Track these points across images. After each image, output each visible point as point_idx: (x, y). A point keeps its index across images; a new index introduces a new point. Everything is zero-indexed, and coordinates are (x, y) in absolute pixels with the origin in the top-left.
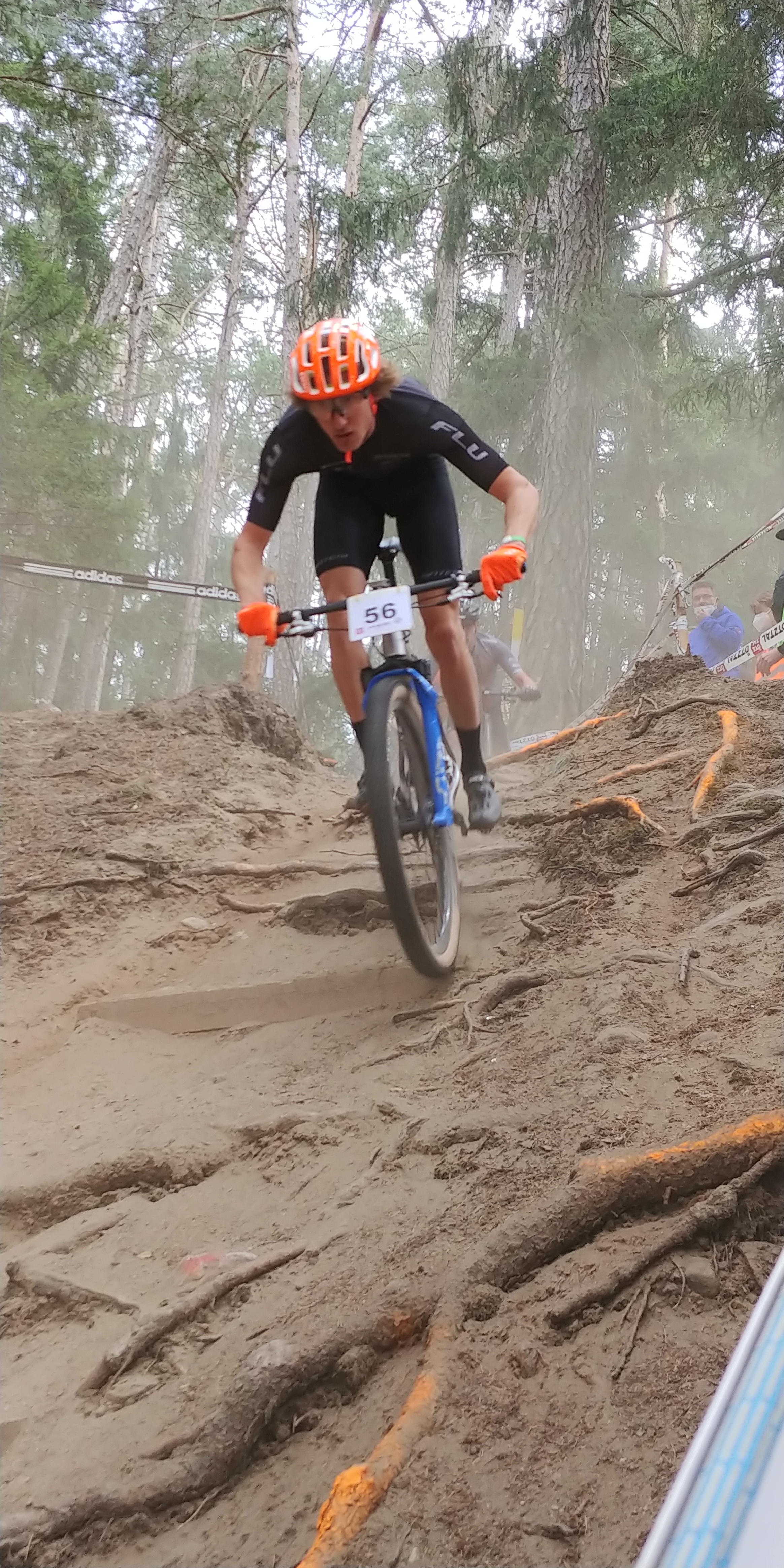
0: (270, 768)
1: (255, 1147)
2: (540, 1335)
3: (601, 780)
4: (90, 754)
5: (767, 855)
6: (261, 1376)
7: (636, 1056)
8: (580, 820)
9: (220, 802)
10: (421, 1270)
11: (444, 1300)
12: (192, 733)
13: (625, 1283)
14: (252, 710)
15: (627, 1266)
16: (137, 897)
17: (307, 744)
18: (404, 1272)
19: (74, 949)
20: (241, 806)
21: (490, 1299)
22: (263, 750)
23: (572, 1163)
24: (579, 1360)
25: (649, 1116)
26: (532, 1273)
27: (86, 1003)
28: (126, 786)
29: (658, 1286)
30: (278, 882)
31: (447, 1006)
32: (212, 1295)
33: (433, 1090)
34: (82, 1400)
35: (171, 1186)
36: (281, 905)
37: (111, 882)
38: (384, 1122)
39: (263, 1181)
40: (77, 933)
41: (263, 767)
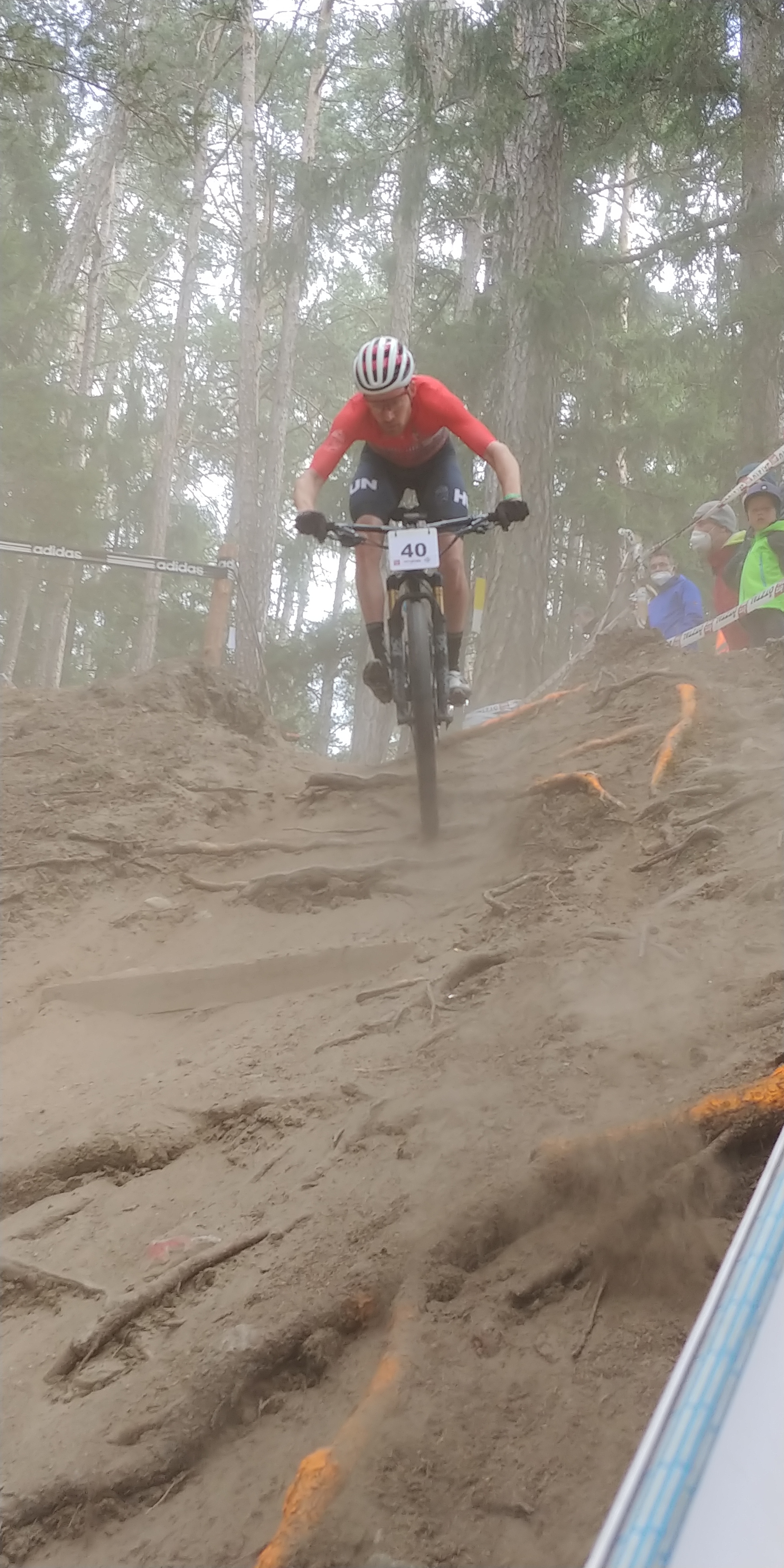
0: (233, 746)
1: (220, 1130)
2: (502, 1314)
3: (562, 755)
4: (51, 732)
5: (724, 829)
6: (227, 1361)
8: (541, 796)
9: (182, 780)
10: (384, 1251)
11: (406, 1280)
12: (154, 710)
13: (584, 1262)
14: (214, 685)
16: (100, 877)
17: (269, 719)
18: (369, 1253)
19: (37, 930)
20: (203, 784)
21: (453, 1279)
22: (225, 727)
23: (532, 1142)
24: (540, 1339)
26: (493, 1252)
27: (50, 985)
28: (86, 766)
30: (242, 861)
31: (410, 985)
32: (178, 1279)
33: (396, 1070)
34: (50, 1387)
35: (137, 1170)
36: (243, 883)
37: (74, 863)
38: (348, 1102)
39: (228, 1163)
40: (40, 914)
41: (225, 744)
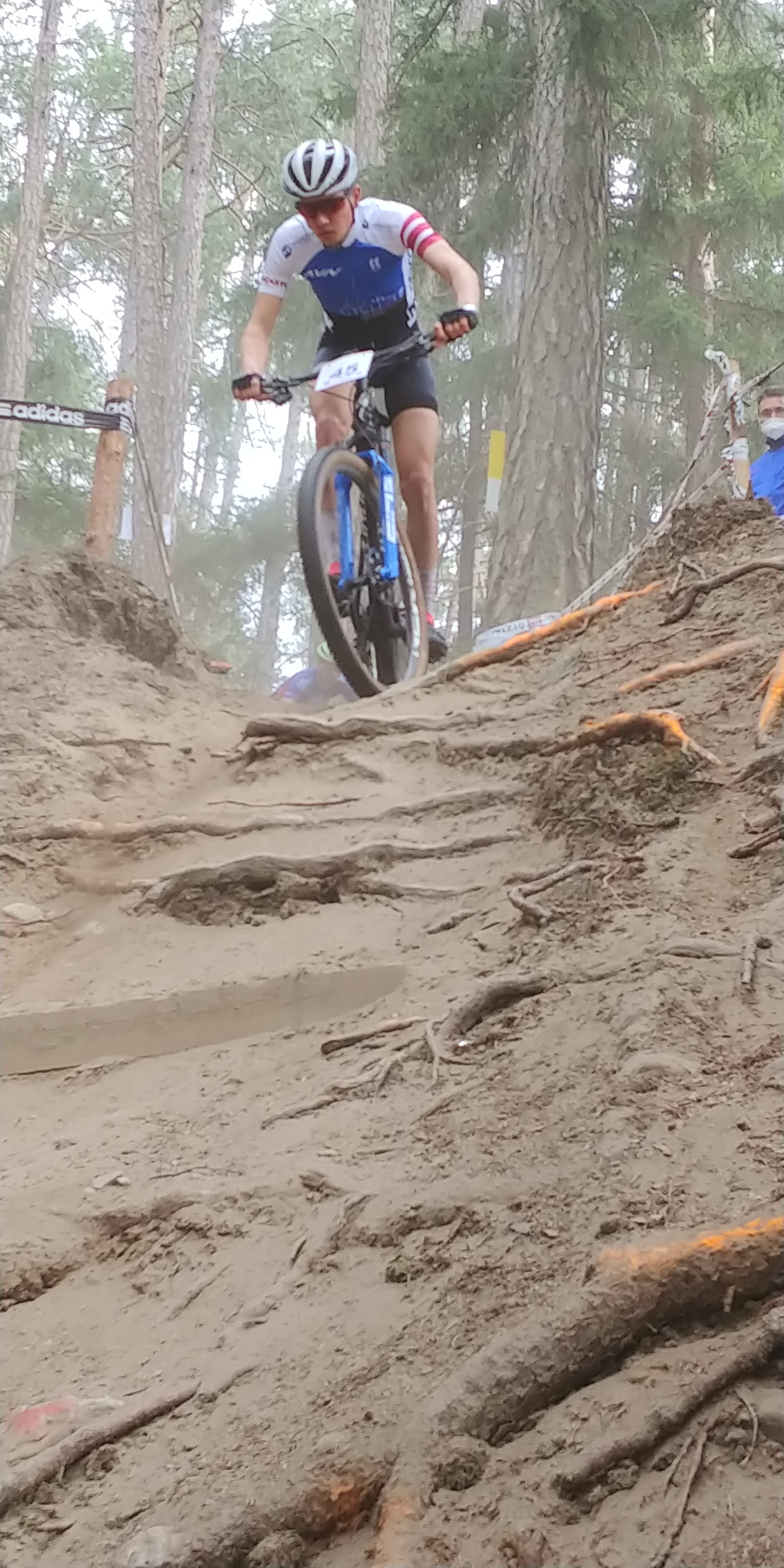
0: (131, 678)
1: (121, 1241)
2: (545, 1509)
3: (624, 688)
7: (681, 1096)
8: (593, 747)
9: (56, 729)
10: (368, 1417)
11: (402, 1460)
12: (12, 626)
13: (669, 1430)
14: (102, 590)
15: (671, 1405)
17: (185, 639)
18: (343, 1421)
20: (88, 736)
21: (471, 1457)
22: (119, 651)
23: (588, 1255)
24: (603, 1545)
25: (700, 1183)
26: (532, 1417)
29: (718, 1433)
30: (147, 848)
31: (401, 1028)
32: (59, 1462)
36: (151, 882)
38: (310, 1200)
39: (132, 1291)
41: (120, 676)
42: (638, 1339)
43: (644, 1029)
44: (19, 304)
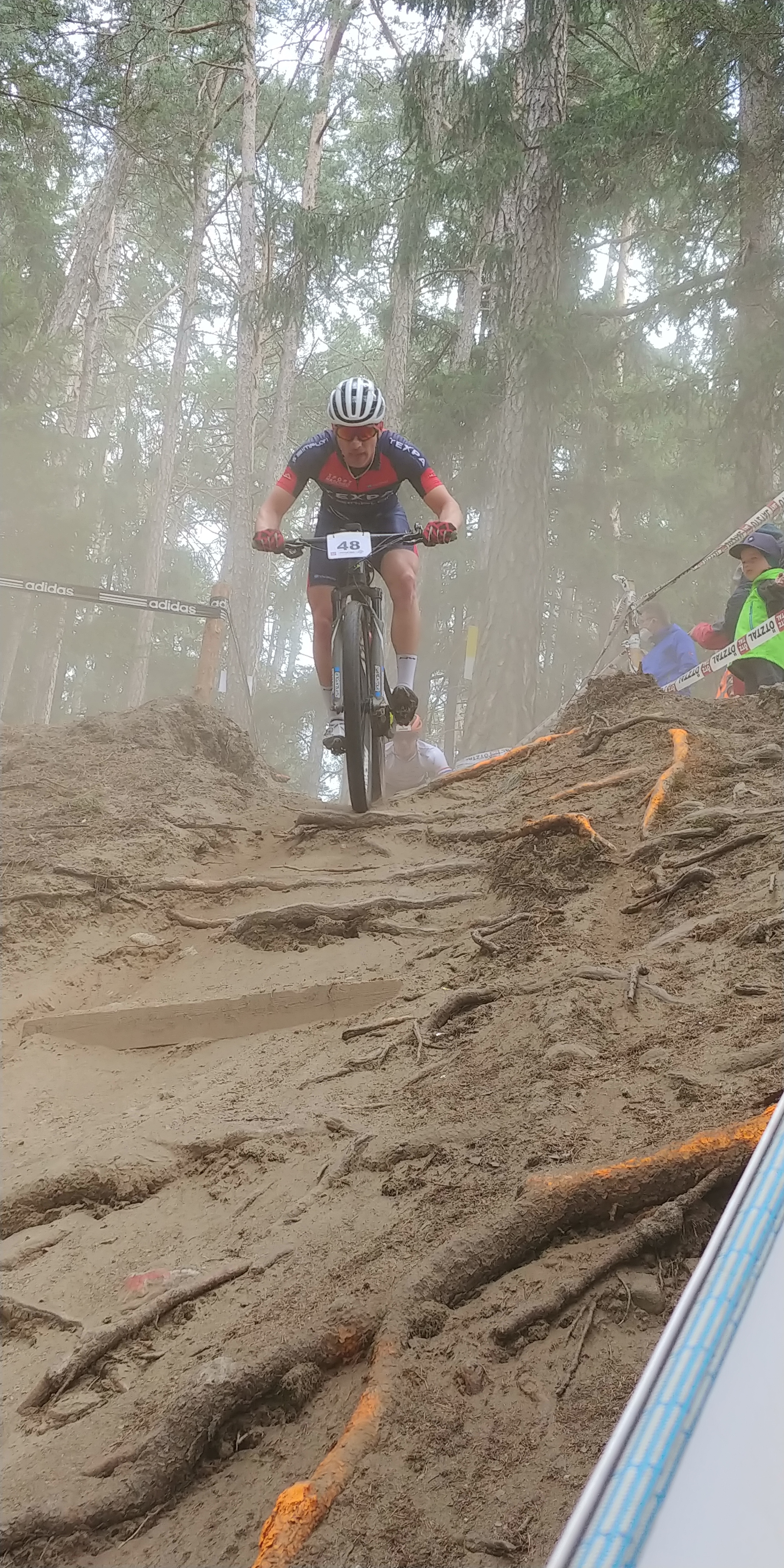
0: (222, 783)
1: (202, 1164)
2: (485, 1352)
3: (553, 797)
4: (39, 767)
5: (716, 873)
6: (205, 1393)
7: (585, 1073)
8: (531, 836)
9: (170, 816)
10: (367, 1286)
11: (389, 1316)
12: (143, 747)
13: (570, 1299)
14: (204, 724)
15: (573, 1283)
16: (86, 912)
17: (259, 758)
18: (350, 1289)
19: (20, 963)
20: (191, 821)
21: (436, 1316)
22: (215, 765)
23: (519, 1180)
24: (524, 1377)
25: (597, 1133)
26: (478, 1289)
27: (32, 1019)
28: (74, 800)
29: (604, 1303)
30: (229, 898)
31: (397, 1023)
32: (155, 1312)
33: (381, 1107)
34: (24, 1419)
35: (116, 1203)
36: (231, 920)
37: (60, 896)
38: (332, 1138)
39: (209, 1197)
40: (23, 948)
41: (214, 781)
42: (551, 1237)
43: (562, 1028)
44: (156, 535)
